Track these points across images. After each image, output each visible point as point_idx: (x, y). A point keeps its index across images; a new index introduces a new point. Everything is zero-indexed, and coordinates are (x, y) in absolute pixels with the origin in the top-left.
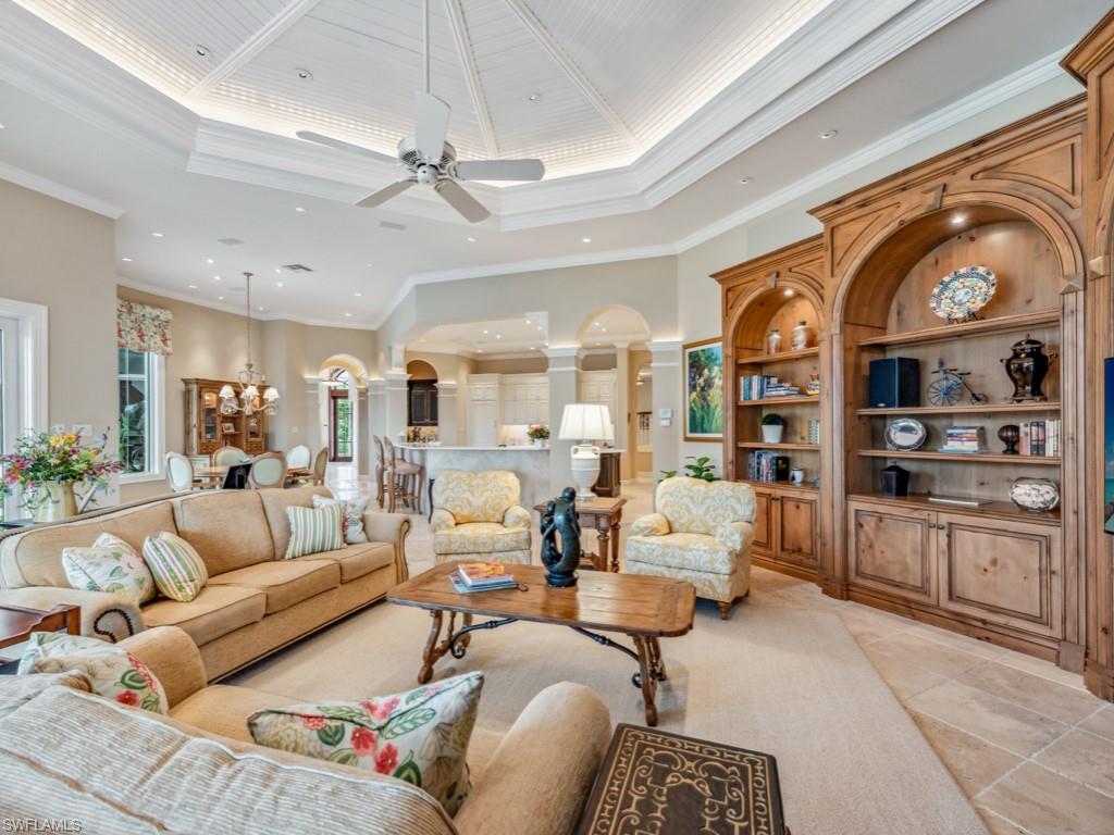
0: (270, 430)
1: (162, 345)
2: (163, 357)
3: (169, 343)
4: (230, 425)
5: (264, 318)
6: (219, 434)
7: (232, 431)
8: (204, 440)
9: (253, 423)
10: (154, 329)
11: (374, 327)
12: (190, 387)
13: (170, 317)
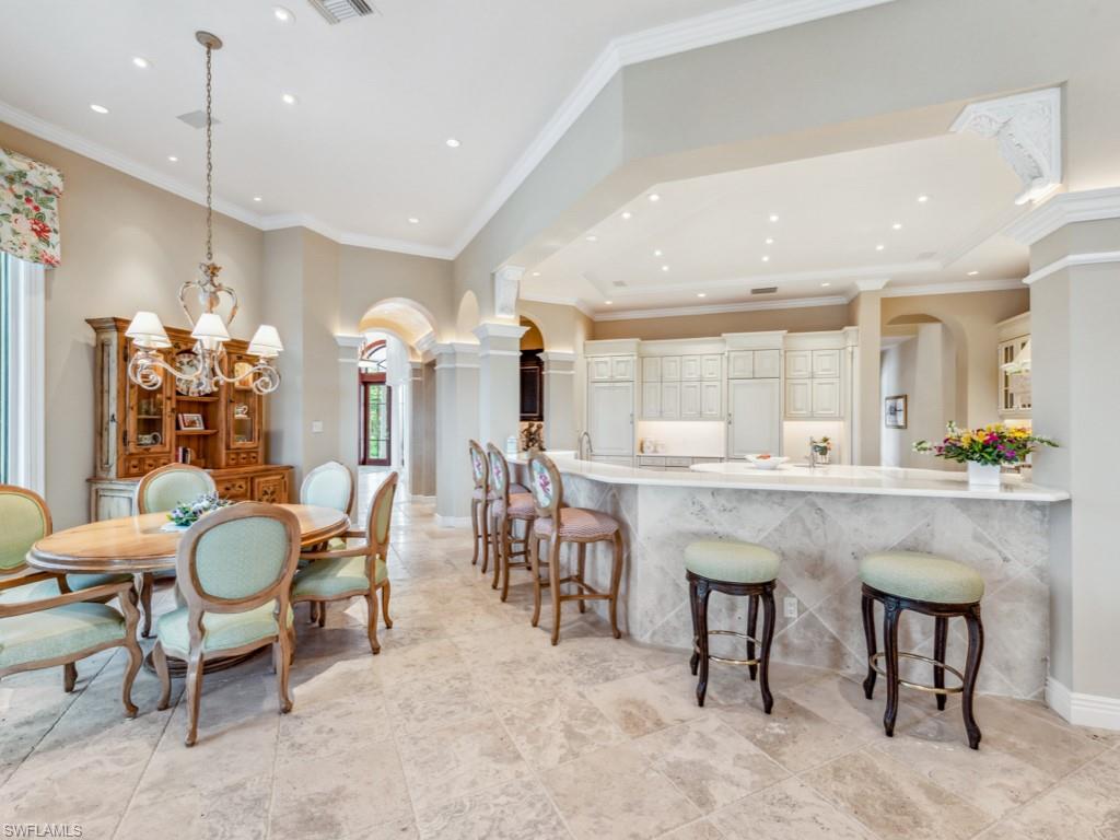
0: (273, 427)
1: (34, 238)
2: (41, 267)
3: (54, 238)
4: (197, 417)
5: (266, 224)
6: (168, 433)
7: (199, 428)
8: (132, 448)
9: (240, 413)
10: (13, 202)
11: (449, 254)
12: (104, 336)
13: (56, 181)
